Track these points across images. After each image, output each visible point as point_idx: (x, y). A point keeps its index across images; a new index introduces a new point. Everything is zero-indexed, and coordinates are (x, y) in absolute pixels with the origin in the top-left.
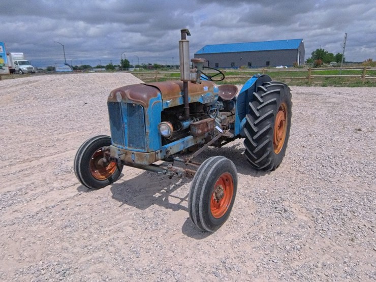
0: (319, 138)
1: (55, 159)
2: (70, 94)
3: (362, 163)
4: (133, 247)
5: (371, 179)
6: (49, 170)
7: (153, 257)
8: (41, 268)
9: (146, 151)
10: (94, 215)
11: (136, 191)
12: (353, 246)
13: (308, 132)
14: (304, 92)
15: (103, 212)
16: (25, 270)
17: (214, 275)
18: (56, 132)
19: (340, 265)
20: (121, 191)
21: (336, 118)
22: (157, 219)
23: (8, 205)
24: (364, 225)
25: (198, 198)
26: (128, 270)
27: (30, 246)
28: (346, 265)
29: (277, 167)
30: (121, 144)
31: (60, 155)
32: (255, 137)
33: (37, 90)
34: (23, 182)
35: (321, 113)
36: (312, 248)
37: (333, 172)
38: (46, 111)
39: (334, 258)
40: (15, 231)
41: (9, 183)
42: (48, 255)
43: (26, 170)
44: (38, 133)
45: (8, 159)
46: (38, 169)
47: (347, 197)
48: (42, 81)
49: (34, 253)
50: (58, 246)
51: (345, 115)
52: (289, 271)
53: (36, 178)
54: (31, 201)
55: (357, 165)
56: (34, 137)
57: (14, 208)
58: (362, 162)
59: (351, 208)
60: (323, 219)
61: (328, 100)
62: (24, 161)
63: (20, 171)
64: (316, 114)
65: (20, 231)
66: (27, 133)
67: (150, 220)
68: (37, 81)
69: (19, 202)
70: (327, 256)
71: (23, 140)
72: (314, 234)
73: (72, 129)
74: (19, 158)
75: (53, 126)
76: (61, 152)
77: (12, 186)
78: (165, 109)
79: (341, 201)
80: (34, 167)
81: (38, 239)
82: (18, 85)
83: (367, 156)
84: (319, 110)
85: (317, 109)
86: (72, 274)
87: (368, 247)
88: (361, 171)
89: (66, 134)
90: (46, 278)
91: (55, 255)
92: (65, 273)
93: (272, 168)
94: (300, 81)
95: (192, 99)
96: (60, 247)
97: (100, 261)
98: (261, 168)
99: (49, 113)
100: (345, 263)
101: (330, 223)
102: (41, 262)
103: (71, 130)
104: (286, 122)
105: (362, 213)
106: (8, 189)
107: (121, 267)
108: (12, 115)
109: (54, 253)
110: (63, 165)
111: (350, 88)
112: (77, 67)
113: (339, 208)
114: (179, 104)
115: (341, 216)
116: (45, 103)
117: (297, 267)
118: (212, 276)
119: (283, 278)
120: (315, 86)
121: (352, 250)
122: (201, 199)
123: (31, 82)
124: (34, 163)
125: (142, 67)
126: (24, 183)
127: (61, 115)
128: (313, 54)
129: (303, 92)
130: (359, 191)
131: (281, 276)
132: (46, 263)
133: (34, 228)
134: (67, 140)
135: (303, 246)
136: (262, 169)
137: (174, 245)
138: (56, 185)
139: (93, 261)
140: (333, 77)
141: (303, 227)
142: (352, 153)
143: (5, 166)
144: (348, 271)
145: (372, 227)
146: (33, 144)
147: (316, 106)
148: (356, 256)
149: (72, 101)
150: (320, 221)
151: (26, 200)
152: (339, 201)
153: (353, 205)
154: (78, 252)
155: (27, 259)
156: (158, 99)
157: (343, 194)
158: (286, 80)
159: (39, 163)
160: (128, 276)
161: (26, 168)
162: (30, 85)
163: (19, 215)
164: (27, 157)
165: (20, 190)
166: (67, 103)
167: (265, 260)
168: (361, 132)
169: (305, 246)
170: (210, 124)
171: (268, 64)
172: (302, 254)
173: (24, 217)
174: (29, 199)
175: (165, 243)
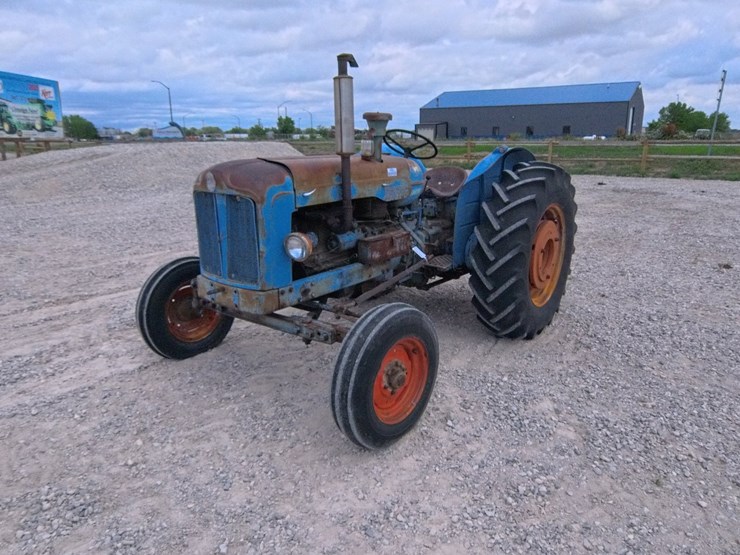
0: (639, 279)
1: (115, 301)
2: (168, 180)
3: (716, 333)
4: (221, 469)
5: (727, 365)
6: (100, 320)
7: (256, 492)
8: (43, 498)
9: (259, 288)
10: (163, 407)
11: (252, 366)
12: (655, 494)
13: (619, 266)
14: (630, 187)
15: (181, 402)
16: (14, 499)
17: (363, 532)
18: (129, 251)
19: (620, 530)
20: (224, 364)
21: (683, 241)
22: (280, 421)
23: (12, 380)
24: (690, 455)
25: (346, 381)
26: (202, 512)
27: (34, 457)
28: (631, 530)
29: (539, 333)
30: (216, 274)
31: (126, 293)
32: (490, 271)
33: (107, 171)
34: (47, 339)
35: (656, 230)
36: (571, 493)
37: (652, 347)
38: (120, 212)
39: (611, 515)
40: (13, 428)
41: (21, 341)
42: (61, 476)
43: (58, 318)
44: (95, 251)
45: (30, 297)
46: (80, 317)
47: (667, 398)
48: (118, 155)
49: (40, 470)
50: (84, 461)
51: (705, 235)
52: (513, 535)
53: (73, 334)
54: (53, 375)
55: (706, 336)
56: (86, 258)
57: (22, 386)
58: (718, 330)
59: (671, 419)
60: (606, 439)
61: (675, 206)
62: (58, 302)
63: (45, 320)
64: (645, 232)
65: (22, 429)
66: (75, 251)
67: (264, 422)
68: (109, 154)
69: (31, 376)
70: (598, 510)
71: (64, 263)
72: (580, 466)
73: (161, 245)
74: (50, 296)
75: (125, 240)
76: (130, 288)
77: (26, 346)
78: (300, 209)
79: (653, 406)
80: (73, 313)
81: (50, 445)
82: (73, 160)
83: (731, 319)
84: (653, 224)
85: (648, 222)
86: (97, 513)
87: (686, 499)
88: (710, 347)
89: (146, 256)
90: (48, 517)
91: (75, 476)
92: (84, 510)
93: (526, 335)
94: (626, 166)
95: (359, 191)
96: (88, 461)
97: (154, 492)
98: (504, 333)
99: (123, 215)
100: (632, 526)
101: (619, 446)
102: (47, 487)
103: (157, 248)
104: (563, 244)
105: (690, 431)
106: (17, 351)
107: (189, 506)
108: (55, 216)
109: (75, 473)
110: (127, 312)
111: (727, 183)
112: (194, 129)
113: (644, 419)
114: (332, 199)
115: (644, 435)
116: (121, 195)
117: (531, 529)
118: (359, 535)
119: (497, 546)
120: (654, 177)
121: (653, 503)
122: (351, 384)
123: (96, 156)
124: (76, 306)
125: (317, 133)
126: (50, 342)
127: (145, 219)
128: (662, 112)
129: (627, 187)
130: (696, 388)
131: (495, 544)
132: (55, 489)
133: (49, 425)
134: (145, 266)
135: (552, 489)
136: (506, 335)
137: (300, 471)
138: (105, 347)
139: (141, 491)
140: (695, 159)
141: (563, 452)
142: (699, 313)
143: (22, 310)
144: (632, 541)
145: (707, 459)
146: (81, 271)
147: (648, 217)
148: (658, 514)
149: (170, 194)
150: (600, 441)
151: (45, 373)
152: (649, 405)
153: (675, 414)
154: (119, 474)
155: (23, 481)
156: (285, 187)
157: (661, 391)
158: (597, 164)
159: (84, 307)
160: (199, 524)
161: (58, 314)
162: (95, 160)
163: (27, 400)
164: (66, 295)
165: (39, 355)
166: (161, 198)
167: (469, 510)
168: (730, 271)
169: (557, 488)
170: (399, 240)
171: (566, 130)
172: (548, 503)
173: (36, 404)
174: (51, 371)
175: (284, 467)
